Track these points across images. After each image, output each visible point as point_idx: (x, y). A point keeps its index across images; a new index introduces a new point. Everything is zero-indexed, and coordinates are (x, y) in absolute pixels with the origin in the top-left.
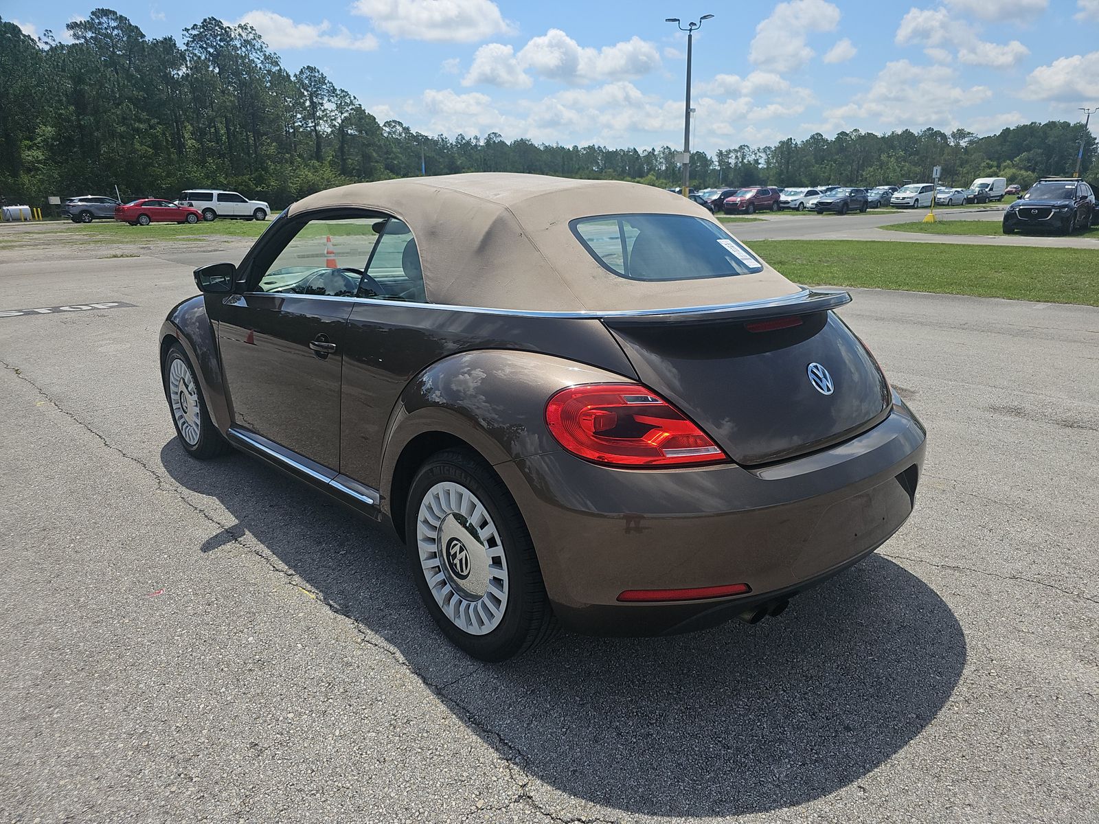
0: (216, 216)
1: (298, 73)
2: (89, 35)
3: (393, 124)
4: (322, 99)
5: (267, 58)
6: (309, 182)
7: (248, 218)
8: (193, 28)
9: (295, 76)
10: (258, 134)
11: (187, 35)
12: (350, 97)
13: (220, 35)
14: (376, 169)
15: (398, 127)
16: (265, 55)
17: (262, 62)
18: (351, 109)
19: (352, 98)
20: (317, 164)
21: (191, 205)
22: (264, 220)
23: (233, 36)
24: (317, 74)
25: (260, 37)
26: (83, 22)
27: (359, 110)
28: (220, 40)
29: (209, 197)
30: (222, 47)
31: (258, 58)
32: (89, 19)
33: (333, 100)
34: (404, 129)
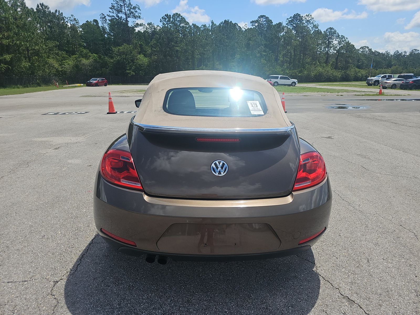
0: (278, 84)
1: (325, 31)
2: (256, 24)
3: (364, 48)
4: (333, 39)
5: (314, 26)
6: (320, 72)
7: (289, 85)
8: (290, 18)
9: (324, 32)
10: (305, 54)
11: (288, 21)
12: (345, 38)
13: (299, 19)
14: (350, 67)
15: (366, 49)
16: (314, 25)
17: (312, 28)
18: (344, 43)
19: (346, 38)
20: (325, 65)
21: (271, 80)
22: (294, 86)
23: (303, 19)
24: (333, 30)
25: (313, 18)
26: (255, 20)
27: (348, 43)
28: (298, 21)
29: (277, 78)
30: (298, 24)
31: (311, 26)
32: (257, 19)
33: (337, 40)
34: (369, 49)
